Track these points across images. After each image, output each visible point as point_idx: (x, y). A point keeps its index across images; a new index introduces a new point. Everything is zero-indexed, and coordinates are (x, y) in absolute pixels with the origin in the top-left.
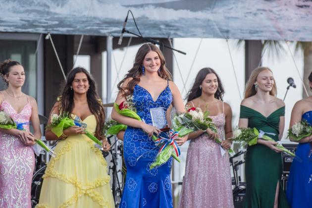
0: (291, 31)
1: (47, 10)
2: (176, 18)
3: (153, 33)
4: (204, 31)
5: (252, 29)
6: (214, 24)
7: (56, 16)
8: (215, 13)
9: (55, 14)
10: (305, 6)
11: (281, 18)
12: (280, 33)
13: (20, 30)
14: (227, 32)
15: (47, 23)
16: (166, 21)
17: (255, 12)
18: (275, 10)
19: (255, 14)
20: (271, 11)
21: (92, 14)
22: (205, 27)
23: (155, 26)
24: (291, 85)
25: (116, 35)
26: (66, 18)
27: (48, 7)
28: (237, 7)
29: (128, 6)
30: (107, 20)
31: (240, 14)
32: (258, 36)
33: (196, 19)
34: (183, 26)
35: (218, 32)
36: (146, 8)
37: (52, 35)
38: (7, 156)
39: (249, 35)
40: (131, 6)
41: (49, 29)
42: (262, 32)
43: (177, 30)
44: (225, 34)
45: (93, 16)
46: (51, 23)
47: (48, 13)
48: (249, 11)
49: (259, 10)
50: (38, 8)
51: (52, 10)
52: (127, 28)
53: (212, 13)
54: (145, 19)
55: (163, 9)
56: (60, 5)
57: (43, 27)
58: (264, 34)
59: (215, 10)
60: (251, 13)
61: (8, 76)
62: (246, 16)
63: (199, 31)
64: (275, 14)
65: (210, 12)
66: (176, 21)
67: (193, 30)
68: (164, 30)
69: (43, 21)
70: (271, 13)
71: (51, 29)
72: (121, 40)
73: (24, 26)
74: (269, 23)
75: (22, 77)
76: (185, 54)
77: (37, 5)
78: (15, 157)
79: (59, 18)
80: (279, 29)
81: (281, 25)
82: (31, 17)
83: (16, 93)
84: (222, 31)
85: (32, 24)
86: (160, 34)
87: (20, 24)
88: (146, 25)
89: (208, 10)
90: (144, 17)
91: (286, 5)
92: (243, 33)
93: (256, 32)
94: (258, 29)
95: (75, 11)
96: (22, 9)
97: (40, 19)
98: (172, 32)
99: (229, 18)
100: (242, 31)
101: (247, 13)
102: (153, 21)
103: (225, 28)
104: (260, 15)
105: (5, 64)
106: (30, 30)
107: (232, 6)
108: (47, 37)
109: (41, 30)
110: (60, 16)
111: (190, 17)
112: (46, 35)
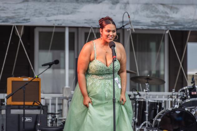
1: (167, 15)
7: (173, 19)
9: (172, 18)
13: (151, 28)
37: (170, 31)
41: (168, 27)
45: (195, 19)
46: (169, 23)
47: (168, 17)
50: (162, 14)
51: (170, 16)
56: (175, 12)
57: (165, 26)
71: (169, 27)
73: (153, 26)
82: (158, 20)
85: (158, 24)
95: (184, 16)
96: (152, 15)
97: (163, 21)
106: (157, 28)
108: (167, 32)
109: (163, 28)
112: (166, 30)
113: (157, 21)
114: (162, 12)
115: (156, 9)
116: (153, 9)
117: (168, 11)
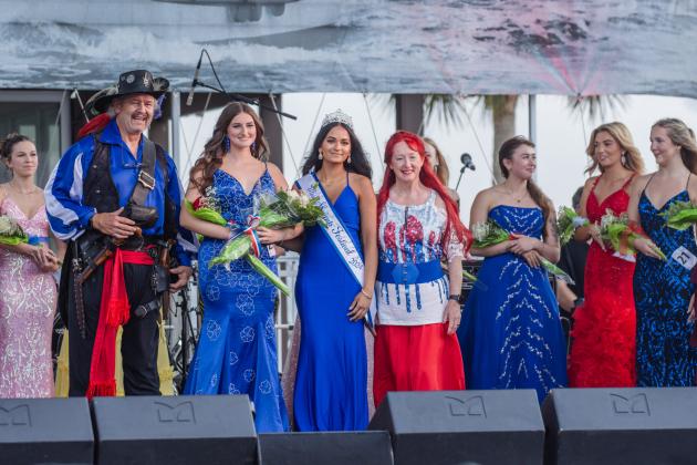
0: (467, 78)
1: (72, 51)
2: (281, 62)
3: (244, 86)
4: (327, 81)
5: (404, 77)
6: (344, 69)
7: (87, 62)
8: (345, 51)
9: (86, 57)
10: (489, 38)
11: (449, 58)
12: (449, 81)
13: (29, 85)
14: (365, 81)
15: (72, 73)
16: (265, 67)
17: (407, 49)
18: (440, 44)
19: (409, 53)
20: (434, 47)
21: (146, 57)
22: (327, 74)
23: (248, 74)
24: (467, 166)
25: (185, 89)
26: (102, 64)
27: (73, 46)
28: (379, 42)
29: (203, 43)
30: (171, 66)
31: (384, 53)
32: (414, 88)
33: (315, 62)
34: (293, 73)
35: (351, 82)
36: (232, 46)
37: (81, 92)
38: (11, 288)
39: (400, 86)
40: (208, 43)
42: (420, 80)
43: (284, 80)
44: (362, 85)
45: (146, 60)
46: (78, 72)
47: (75, 57)
48: (399, 47)
49: (413, 45)
50: (58, 49)
51: (80, 52)
52: (202, 79)
53: (339, 52)
54: (231, 64)
55: (259, 46)
56: (93, 42)
57: (67, 79)
58: (424, 84)
59: (344, 47)
60: (401, 50)
61: (10, 160)
62: (394, 56)
63: (319, 81)
64: (440, 51)
65: (336, 50)
66: (281, 66)
67: (308, 79)
68: (262, 81)
69: (65, 69)
70: (434, 51)
72: (190, 98)
73: (35, 79)
74: (432, 66)
75: (30, 159)
76: (295, 118)
77: (55, 44)
78: (24, 289)
79: (92, 64)
80: (448, 75)
81: (450, 69)
82: (47, 63)
83: (26, 187)
84: (357, 81)
85: (48, 76)
86: (257, 88)
87: (30, 76)
88: (232, 73)
89: (332, 46)
90: (228, 60)
91: (457, 36)
92: (391, 83)
93: (412, 81)
94: (414, 77)
95: (117, 53)
98: (275, 83)
99: (366, 59)
100: (389, 80)
101: (396, 51)
102: (245, 66)
103: (362, 76)
104: (417, 54)
105: (8, 140)
106: (46, 85)
107: (372, 39)
108: (73, 96)
109: (63, 84)
110: (94, 61)
111: (303, 59)
112: (71, 92)
113: (46, 68)
114: (58, 42)
115: (42, 33)
116: (35, 34)
117: (74, 38)
